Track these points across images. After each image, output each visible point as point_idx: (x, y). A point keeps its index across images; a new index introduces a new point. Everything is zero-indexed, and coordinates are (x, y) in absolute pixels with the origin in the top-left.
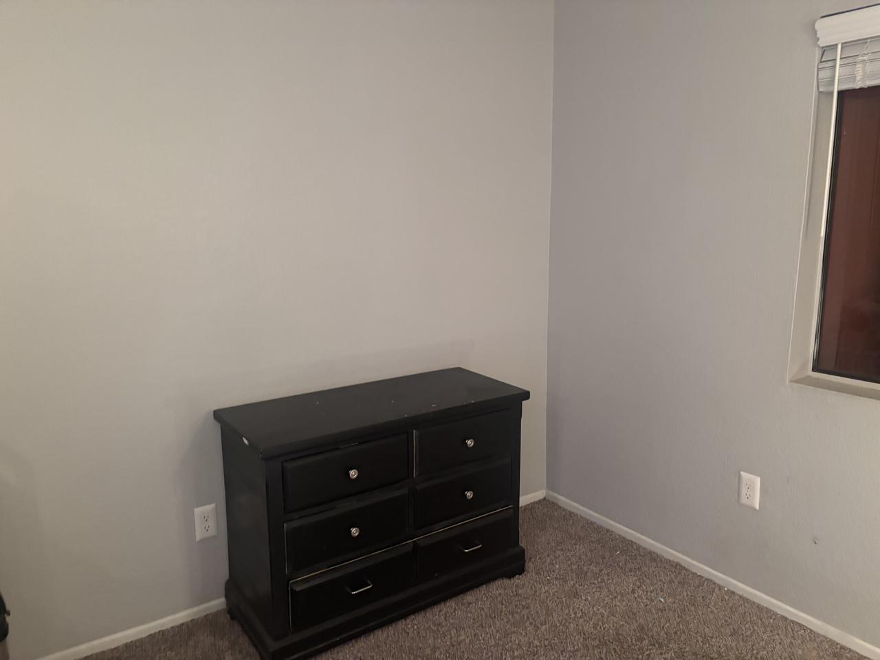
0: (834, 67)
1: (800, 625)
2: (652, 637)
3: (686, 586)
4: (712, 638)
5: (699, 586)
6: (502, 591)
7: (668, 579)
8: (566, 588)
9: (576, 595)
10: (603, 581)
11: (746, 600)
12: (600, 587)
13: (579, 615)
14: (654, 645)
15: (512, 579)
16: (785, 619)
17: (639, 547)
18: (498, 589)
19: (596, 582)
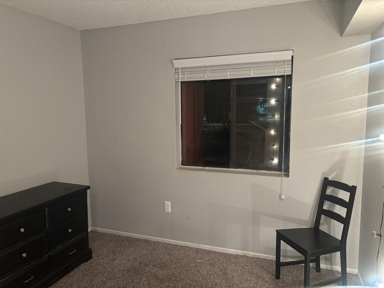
0: (179, 74)
1: (186, 246)
2: (144, 264)
3: (151, 246)
4: (162, 258)
5: (155, 244)
6: (85, 267)
7: (144, 245)
8: (110, 258)
9: (114, 260)
10: (123, 252)
11: (169, 244)
12: (122, 255)
13: (117, 266)
14: (145, 266)
15: (87, 262)
16: (182, 246)
17: (132, 238)
18: (83, 267)
19: (120, 253)
